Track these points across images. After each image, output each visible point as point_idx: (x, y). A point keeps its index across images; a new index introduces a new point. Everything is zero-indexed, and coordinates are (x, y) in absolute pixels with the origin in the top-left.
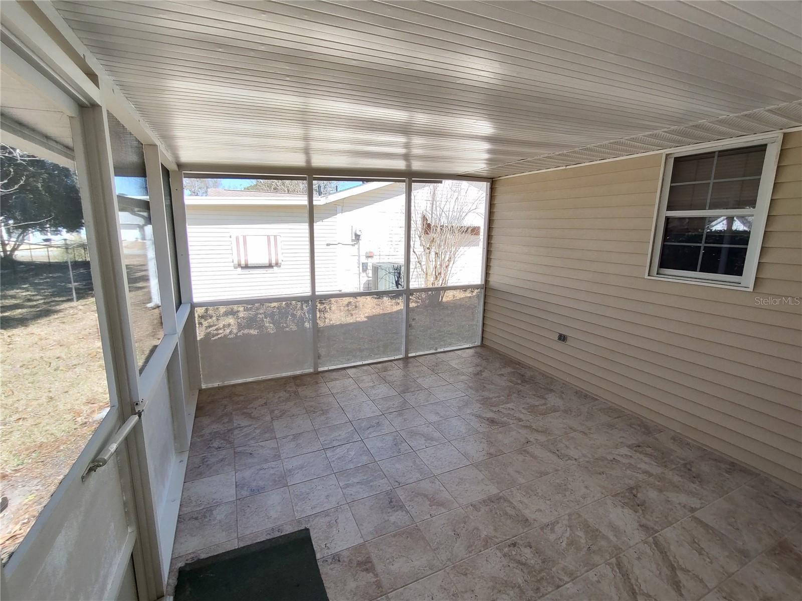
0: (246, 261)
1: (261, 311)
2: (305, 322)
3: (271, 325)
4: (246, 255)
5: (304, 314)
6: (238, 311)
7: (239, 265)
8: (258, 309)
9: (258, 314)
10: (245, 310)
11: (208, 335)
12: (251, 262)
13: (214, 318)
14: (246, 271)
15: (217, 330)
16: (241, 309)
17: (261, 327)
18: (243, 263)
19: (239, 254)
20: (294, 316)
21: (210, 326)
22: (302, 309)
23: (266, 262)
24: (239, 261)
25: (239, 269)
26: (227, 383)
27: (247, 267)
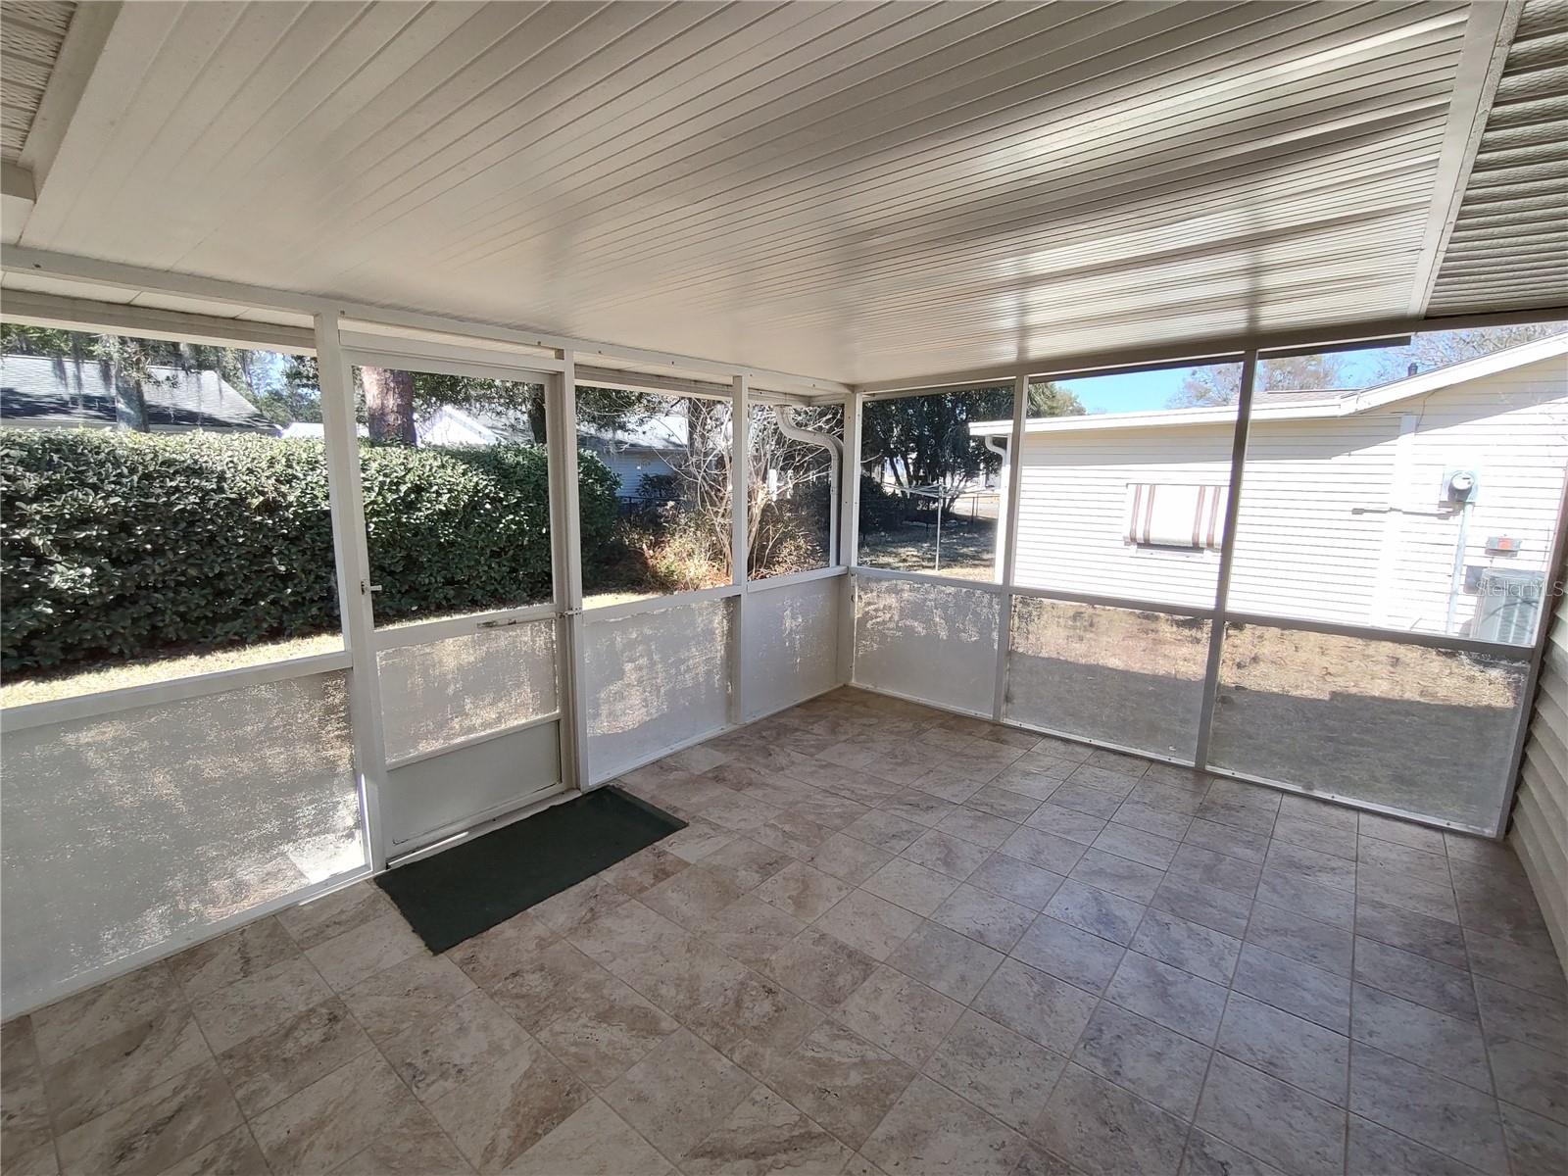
0: (1147, 532)
1: (932, 596)
2: (993, 630)
3: (942, 621)
4: (1148, 521)
5: (993, 615)
6: (902, 590)
7: (1133, 540)
8: (927, 592)
9: (925, 600)
10: (911, 591)
11: (866, 617)
12: (1156, 536)
13: (875, 594)
14: (1146, 552)
15: (876, 610)
16: (907, 587)
17: (928, 622)
18: (1140, 536)
19: (1134, 520)
20: (976, 614)
21: (869, 604)
22: (990, 606)
23: (1186, 538)
24: (1133, 532)
25: (1134, 547)
26: (880, 690)
27: (1147, 544)
